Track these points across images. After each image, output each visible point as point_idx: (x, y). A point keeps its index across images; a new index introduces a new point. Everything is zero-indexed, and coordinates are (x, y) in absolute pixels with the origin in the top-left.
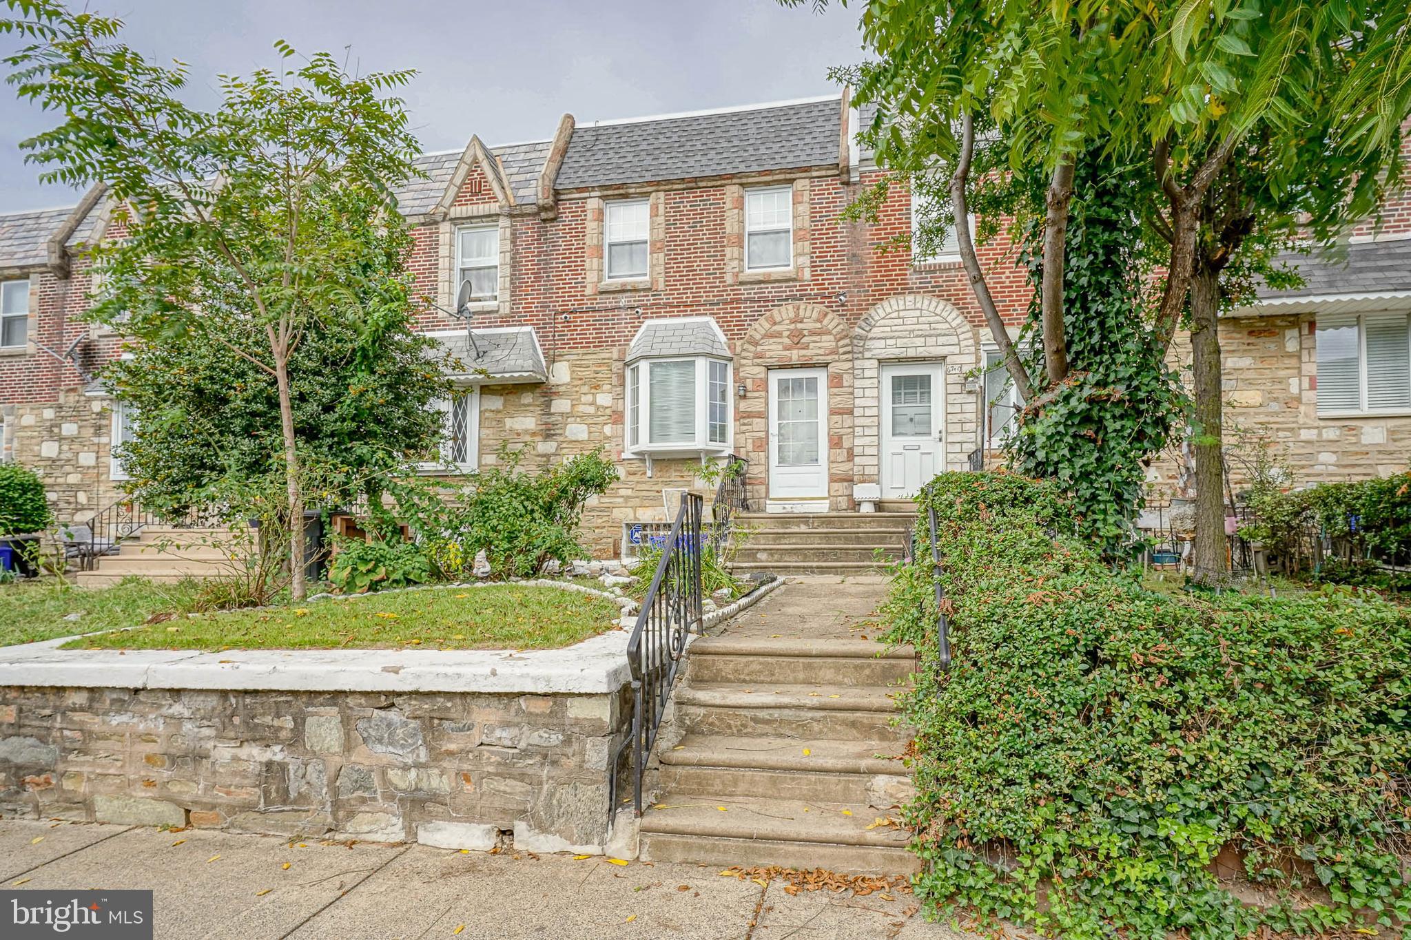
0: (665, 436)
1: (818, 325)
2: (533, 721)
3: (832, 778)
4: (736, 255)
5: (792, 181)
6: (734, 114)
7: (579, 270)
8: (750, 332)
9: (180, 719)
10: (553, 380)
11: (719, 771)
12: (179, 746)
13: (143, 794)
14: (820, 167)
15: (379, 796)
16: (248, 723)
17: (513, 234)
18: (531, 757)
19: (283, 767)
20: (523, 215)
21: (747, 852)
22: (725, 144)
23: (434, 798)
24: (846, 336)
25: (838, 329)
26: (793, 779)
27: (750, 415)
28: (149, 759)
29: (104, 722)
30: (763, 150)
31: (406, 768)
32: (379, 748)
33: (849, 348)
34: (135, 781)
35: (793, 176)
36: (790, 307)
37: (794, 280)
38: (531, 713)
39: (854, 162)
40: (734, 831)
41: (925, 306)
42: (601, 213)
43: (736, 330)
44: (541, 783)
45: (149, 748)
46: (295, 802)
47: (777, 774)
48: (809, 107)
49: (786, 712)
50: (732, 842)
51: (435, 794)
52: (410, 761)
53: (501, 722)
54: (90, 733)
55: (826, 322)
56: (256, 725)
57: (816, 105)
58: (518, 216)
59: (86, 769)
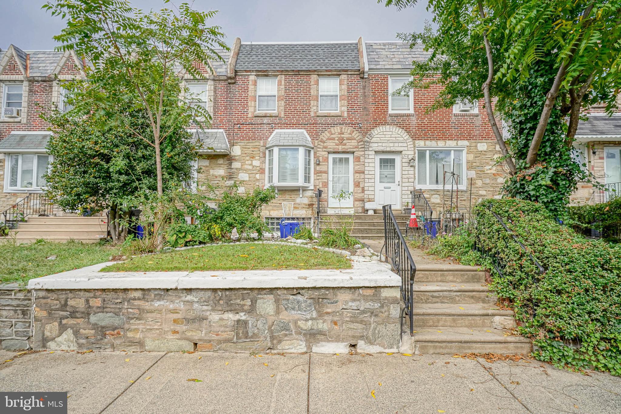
0: (284, 180)
1: (350, 136)
2: (366, 298)
3: (477, 318)
4: (315, 104)
5: (339, 75)
6: (312, 45)
7: (245, 106)
8: (321, 137)
9: (192, 302)
10: (233, 154)
11: (431, 317)
12: (191, 315)
13: (172, 337)
14: (351, 70)
15: (293, 333)
16: (228, 303)
17: (215, 88)
18: (366, 313)
19: (246, 323)
20: (220, 80)
21: (460, 348)
22: (310, 57)
23: (321, 333)
24: (362, 141)
25: (358, 138)
26: (462, 319)
27: (321, 172)
28: (175, 321)
29: (151, 305)
30: (327, 61)
31: (307, 320)
32: (293, 312)
33: (363, 146)
34: (168, 331)
35: (340, 73)
36: (338, 128)
37: (340, 116)
38: (364, 295)
39: (366, 69)
40: (454, 340)
41: (394, 130)
42: (256, 82)
43: (315, 136)
44: (370, 324)
45: (175, 316)
46: (252, 337)
47: (455, 317)
48: (345, 45)
49: (445, 293)
50: (453, 344)
51: (320, 331)
52: (308, 317)
53: (351, 299)
54: (143, 310)
55: (353, 134)
56: (232, 304)
57: (347, 44)
58: (217, 80)
59: (141, 327)
